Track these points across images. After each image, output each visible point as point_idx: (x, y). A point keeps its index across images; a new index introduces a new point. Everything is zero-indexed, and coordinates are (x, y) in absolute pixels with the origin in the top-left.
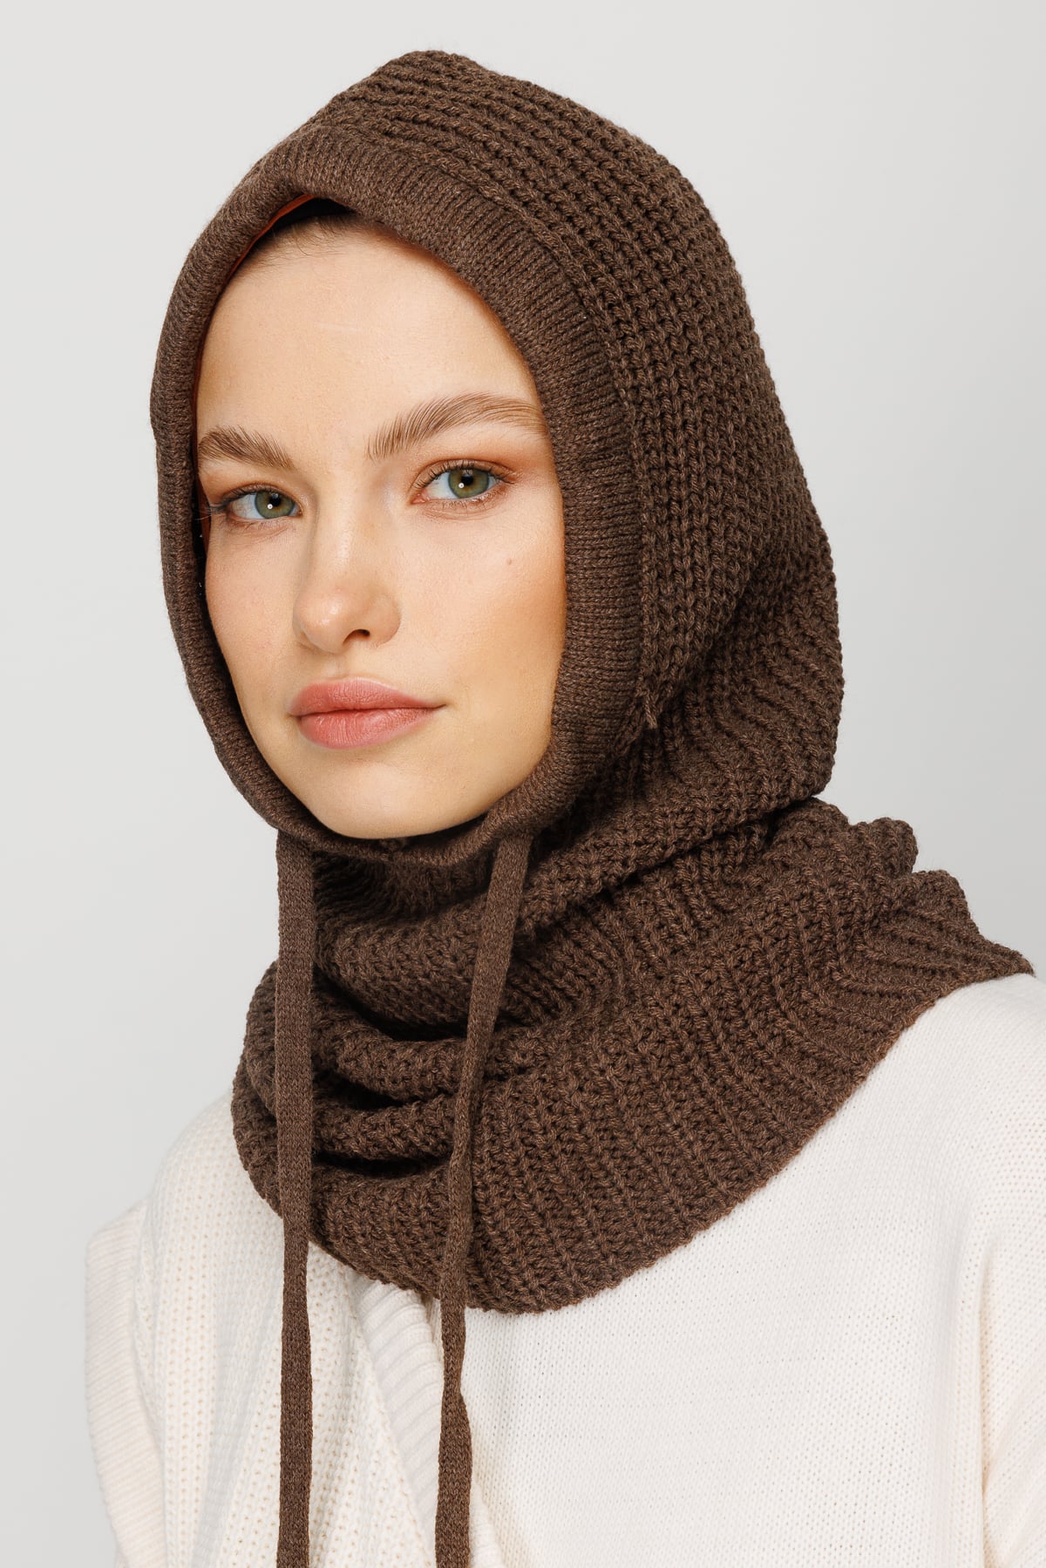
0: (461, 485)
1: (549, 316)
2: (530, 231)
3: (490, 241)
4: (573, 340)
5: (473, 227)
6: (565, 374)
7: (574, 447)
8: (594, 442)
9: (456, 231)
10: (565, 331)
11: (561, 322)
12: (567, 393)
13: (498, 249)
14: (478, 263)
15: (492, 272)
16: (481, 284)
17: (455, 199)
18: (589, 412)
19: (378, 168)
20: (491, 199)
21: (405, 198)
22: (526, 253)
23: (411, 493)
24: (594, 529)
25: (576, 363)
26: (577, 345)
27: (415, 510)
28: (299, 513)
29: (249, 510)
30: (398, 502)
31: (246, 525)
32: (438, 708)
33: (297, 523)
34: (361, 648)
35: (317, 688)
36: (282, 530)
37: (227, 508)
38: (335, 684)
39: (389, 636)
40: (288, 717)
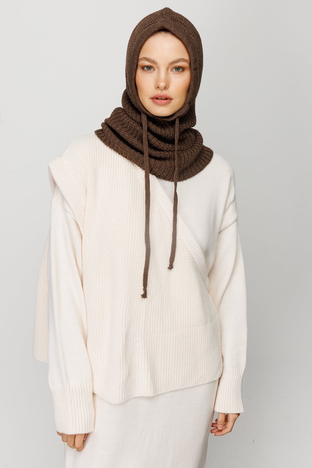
1: (193, 49)
8: (196, 67)
16: (186, 44)
18: (196, 63)
27: (172, 72)
28: (154, 70)
29: (145, 68)
30: (169, 71)
31: (146, 71)
32: (172, 99)
33: (154, 72)
34: (164, 90)
35: (159, 94)
36: (152, 72)
37: (143, 68)
38: (161, 94)
39: (168, 89)
40: (151, 98)
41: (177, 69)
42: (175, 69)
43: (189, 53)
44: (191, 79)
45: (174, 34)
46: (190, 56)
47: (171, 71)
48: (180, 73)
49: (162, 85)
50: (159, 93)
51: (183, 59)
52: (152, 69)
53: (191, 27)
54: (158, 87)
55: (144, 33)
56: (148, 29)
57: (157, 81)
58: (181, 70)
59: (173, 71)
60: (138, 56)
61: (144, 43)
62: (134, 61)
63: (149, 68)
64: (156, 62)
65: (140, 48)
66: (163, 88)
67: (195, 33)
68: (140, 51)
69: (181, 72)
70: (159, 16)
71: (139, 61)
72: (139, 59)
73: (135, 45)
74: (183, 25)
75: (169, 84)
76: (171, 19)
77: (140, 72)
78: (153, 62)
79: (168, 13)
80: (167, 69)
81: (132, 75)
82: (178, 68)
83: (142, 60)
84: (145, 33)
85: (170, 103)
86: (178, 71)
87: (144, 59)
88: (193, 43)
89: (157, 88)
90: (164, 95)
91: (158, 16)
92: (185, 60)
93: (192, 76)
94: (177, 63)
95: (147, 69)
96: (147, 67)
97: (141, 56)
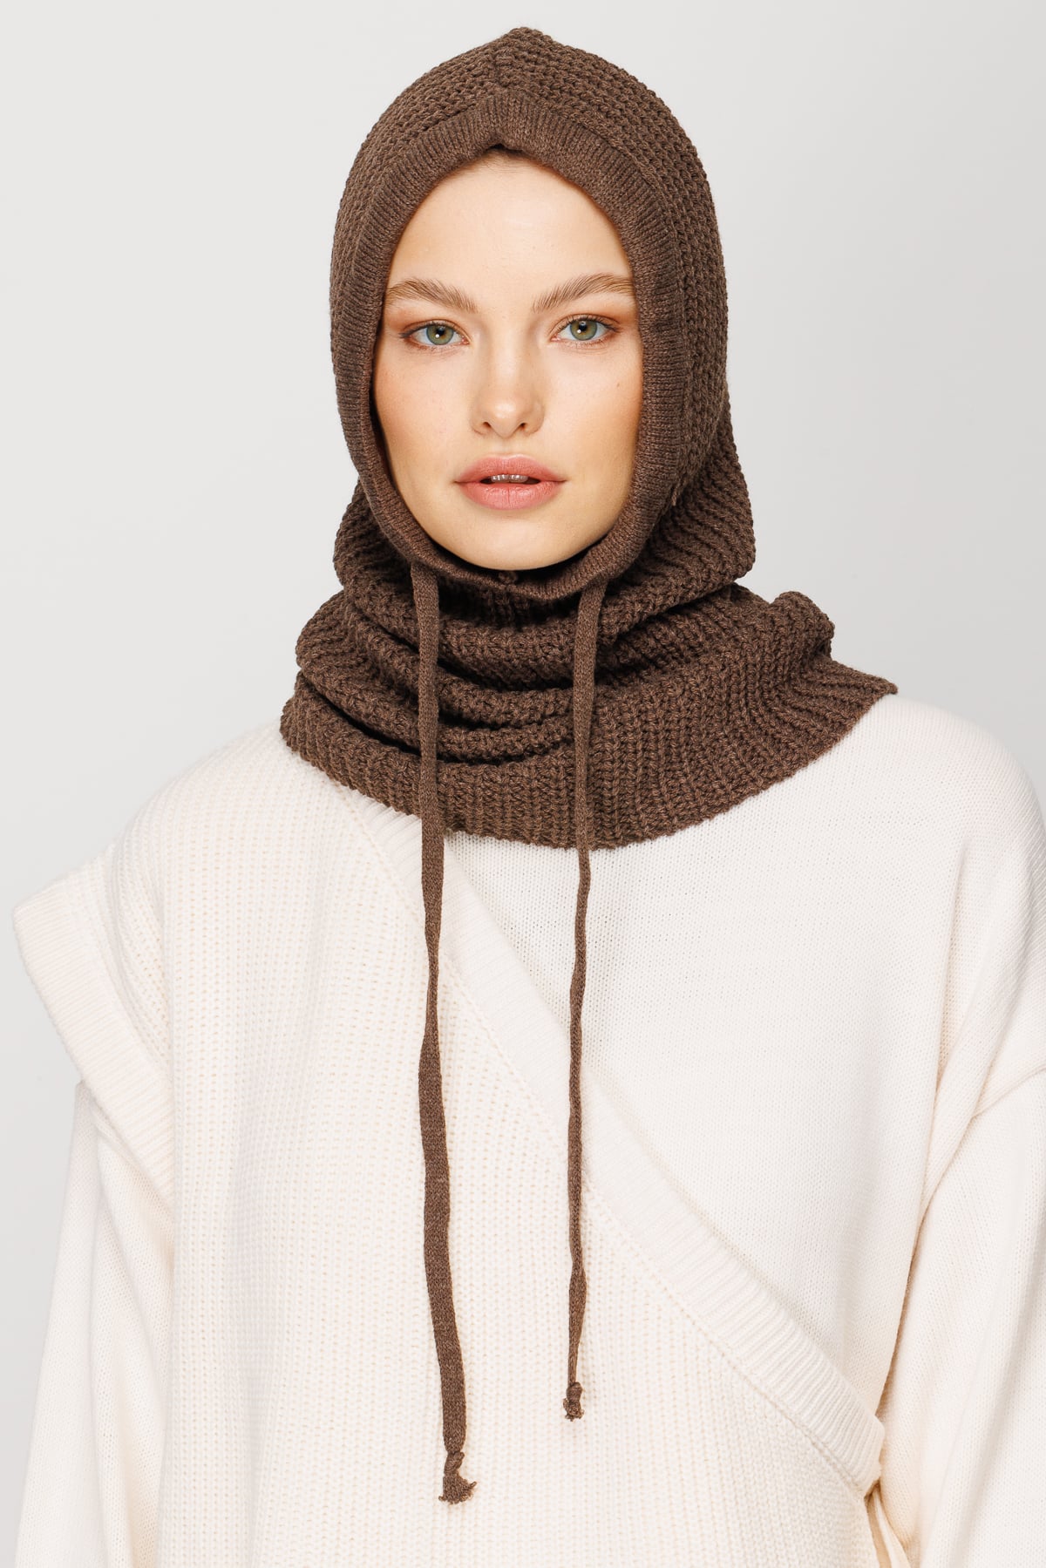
0: (579, 331)
1: (648, 229)
2: (639, 171)
3: (618, 180)
4: (661, 246)
5: (609, 169)
6: (654, 267)
7: (654, 315)
8: (666, 313)
9: (598, 173)
10: (657, 240)
11: (654, 234)
12: (654, 280)
13: (623, 185)
14: (609, 194)
15: (618, 199)
16: (610, 207)
17: (597, 149)
18: (664, 294)
19: (549, 128)
20: (616, 148)
21: (567, 150)
22: (639, 187)
23: (551, 335)
24: (663, 370)
25: (662, 261)
26: (663, 249)
27: (553, 345)
28: (466, 342)
29: (422, 337)
30: (542, 340)
31: (423, 348)
32: (563, 482)
33: (466, 349)
34: (519, 436)
35: (491, 460)
36: (454, 352)
37: (409, 333)
38: (504, 458)
39: (536, 430)
40: (456, 482)
41: (584, 329)
42: (571, 329)
43: (626, 248)
44: (645, 374)
45: (548, 164)
46: (631, 263)
47: (551, 340)
48: (597, 346)
49: (505, 411)
50: (493, 451)
51: (608, 277)
52: (456, 338)
53: (645, 114)
54: (487, 425)
55: (408, 169)
56: (427, 149)
57: (481, 394)
58: (600, 332)
59: (562, 340)
60: (385, 281)
61: (411, 215)
62: (366, 306)
63: (440, 331)
64: (467, 301)
65: (392, 242)
66: (513, 424)
67: (663, 144)
68: (391, 256)
69: (599, 342)
70: (482, 73)
71: (388, 300)
72: (388, 292)
73: (367, 227)
74: (599, 110)
75: (543, 408)
76: (541, 84)
77: (392, 354)
78: (456, 300)
79: (524, 57)
80: (531, 331)
81: (355, 375)
82: (584, 325)
83: (401, 294)
84: (416, 170)
85: (553, 497)
86: (585, 336)
87: (412, 290)
88: (649, 196)
89: (484, 430)
90: (520, 460)
91: (474, 72)
92: (614, 283)
93: (645, 363)
94: (576, 299)
95: (428, 337)
96: (429, 326)
97: (398, 276)
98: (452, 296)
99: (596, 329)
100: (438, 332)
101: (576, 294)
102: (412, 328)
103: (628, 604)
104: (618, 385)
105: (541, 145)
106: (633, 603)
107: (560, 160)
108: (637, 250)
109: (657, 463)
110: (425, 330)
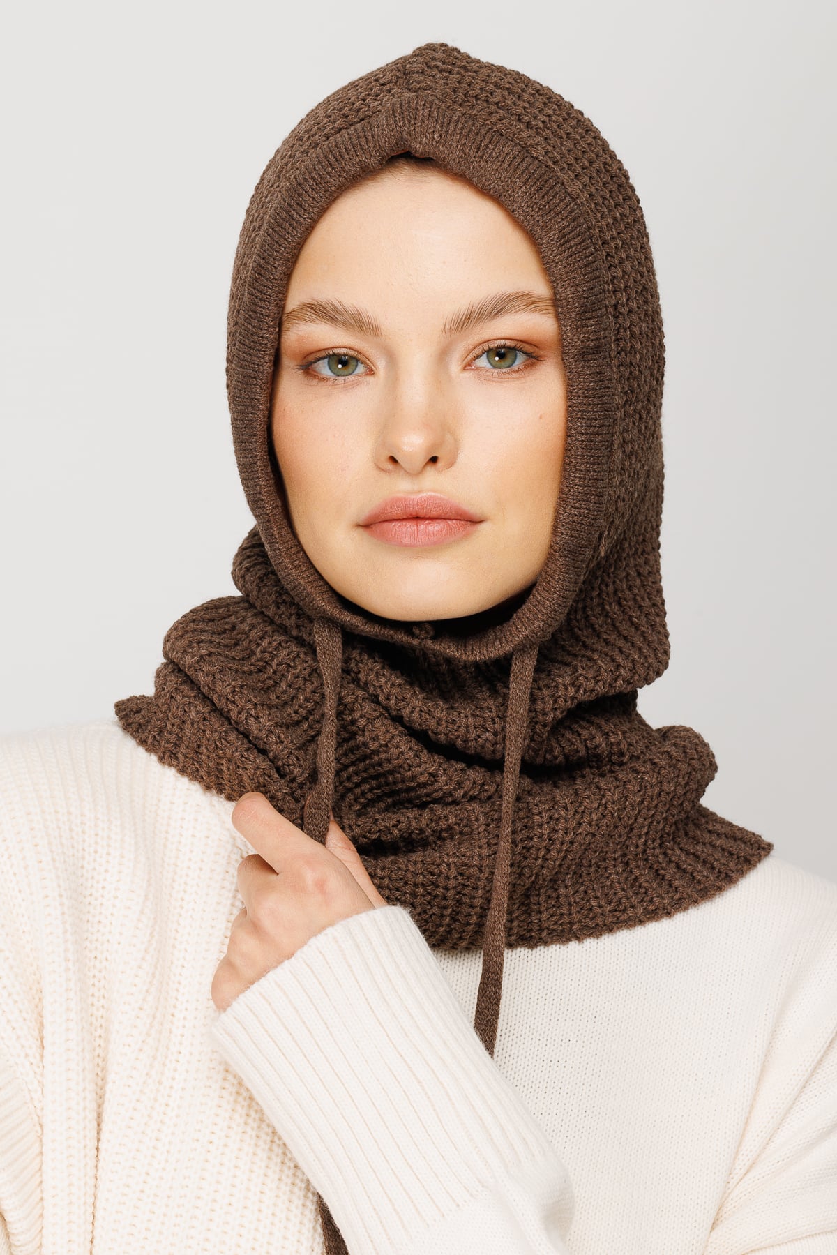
0: (497, 359)
1: (571, 247)
2: (563, 184)
3: (538, 191)
4: (586, 266)
5: (528, 180)
6: (579, 289)
7: (579, 342)
8: (592, 340)
9: (516, 182)
10: (582, 259)
11: (579, 252)
12: (578, 303)
13: (543, 197)
14: (528, 206)
15: (538, 212)
16: (528, 221)
17: (515, 158)
18: (590, 319)
19: (461, 133)
20: (537, 158)
21: (481, 157)
22: (562, 200)
23: (465, 362)
24: (589, 404)
25: (587, 282)
26: (589, 269)
27: (467, 374)
28: (371, 372)
29: (323, 368)
30: (455, 367)
31: (324, 379)
32: (481, 522)
33: (370, 379)
34: (431, 472)
35: (398, 500)
36: (357, 384)
37: (308, 365)
38: (413, 496)
39: (451, 464)
40: (359, 525)
41: (502, 356)
42: (488, 357)
43: (547, 267)
44: (570, 409)
45: (460, 175)
46: (553, 283)
47: (464, 369)
48: (515, 375)
49: (413, 444)
50: (402, 489)
51: (528, 295)
52: (361, 369)
53: (570, 130)
54: (393, 460)
55: (306, 180)
56: (326, 157)
57: (387, 422)
58: (520, 359)
59: (477, 369)
60: (282, 306)
61: (310, 230)
62: (261, 334)
63: (344, 362)
64: (370, 322)
65: (287, 260)
66: (422, 458)
67: (591, 162)
68: (288, 277)
69: (519, 370)
70: (391, 81)
71: (285, 326)
72: (284, 318)
73: (262, 246)
74: (519, 120)
75: (456, 441)
76: (454, 91)
77: (291, 388)
78: (358, 323)
79: (437, 67)
80: (443, 355)
81: (250, 410)
82: (502, 354)
83: (298, 318)
84: (314, 180)
85: (467, 536)
86: (503, 364)
87: (310, 313)
88: (572, 211)
89: (389, 466)
90: (431, 498)
91: (381, 82)
92: (536, 303)
93: (569, 396)
94: (492, 319)
95: (330, 369)
96: (330, 356)
97: (296, 298)
98: (353, 317)
99: (515, 358)
100: (340, 362)
101: (493, 314)
102: (311, 358)
103: (561, 687)
104: (541, 417)
105: (452, 151)
106: (566, 687)
107: (473, 168)
108: (560, 269)
109: (581, 508)
110: (326, 360)
